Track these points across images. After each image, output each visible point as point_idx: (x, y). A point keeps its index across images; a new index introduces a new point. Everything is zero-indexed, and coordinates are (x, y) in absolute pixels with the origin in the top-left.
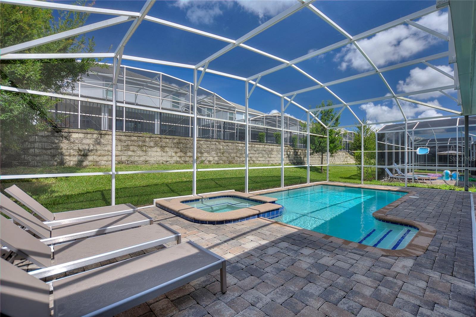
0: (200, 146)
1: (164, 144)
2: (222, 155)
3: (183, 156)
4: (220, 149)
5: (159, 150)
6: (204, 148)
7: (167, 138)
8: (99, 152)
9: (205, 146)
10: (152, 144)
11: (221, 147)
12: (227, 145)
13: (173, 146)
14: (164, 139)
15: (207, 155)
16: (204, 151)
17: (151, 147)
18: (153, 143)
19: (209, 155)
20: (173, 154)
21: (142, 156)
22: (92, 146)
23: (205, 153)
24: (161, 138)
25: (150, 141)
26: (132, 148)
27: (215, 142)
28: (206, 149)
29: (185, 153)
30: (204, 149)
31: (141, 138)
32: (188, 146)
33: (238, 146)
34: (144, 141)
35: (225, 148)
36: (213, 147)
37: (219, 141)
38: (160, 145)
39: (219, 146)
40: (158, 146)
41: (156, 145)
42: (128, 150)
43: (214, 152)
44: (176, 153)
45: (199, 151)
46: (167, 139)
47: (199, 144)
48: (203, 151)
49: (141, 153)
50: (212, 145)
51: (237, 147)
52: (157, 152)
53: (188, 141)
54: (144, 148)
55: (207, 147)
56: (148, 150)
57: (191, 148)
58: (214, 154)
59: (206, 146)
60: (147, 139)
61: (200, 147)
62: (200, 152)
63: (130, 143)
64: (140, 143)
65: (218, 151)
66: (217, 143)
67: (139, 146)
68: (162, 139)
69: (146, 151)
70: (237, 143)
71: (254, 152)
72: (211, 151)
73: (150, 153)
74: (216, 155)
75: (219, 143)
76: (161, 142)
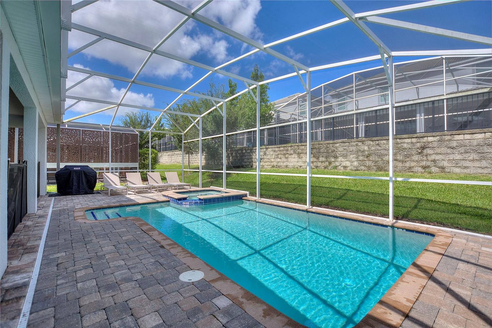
1: (300, 151)
2: (366, 159)
3: (315, 162)
4: (364, 151)
5: (296, 156)
7: (303, 146)
8: (265, 160)
9: (341, 149)
10: (292, 152)
11: (366, 148)
12: (378, 144)
15: (343, 160)
16: (339, 154)
17: (291, 154)
18: (292, 151)
19: (345, 160)
21: (285, 162)
22: (262, 156)
23: (340, 158)
25: (291, 150)
26: (280, 156)
27: (356, 143)
28: (341, 153)
29: (318, 158)
30: (339, 153)
31: (285, 148)
33: (402, 143)
34: (287, 150)
35: (373, 148)
36: (354, 148)
37: (363, 140)
38: (297, 152)
39: (363, 147)
41: (295, 152)
42: (278, 158)
43: (354, 156)
45: (334, 155)
47: (334, 147)
48: (338, 155)
49: (285, 160)
50: (352, 146)
51: (399, 145)
52: (295, 158)
55: (345, 149)
56: (289, 157)
58: (353, 157)
59: (343, 149)
60: (289, 148)
61: (334, 151)
62: (334, 156)
63: (279, 152)
64: (285, 152)
65: (360, 154)
66: (360, 144)
67: (284, 154)
68: (299, 147)
69: (287, 158)
70: (400, 139)
71: (449, 151)
72: (349, 154)
73: (289, 159)
74: (356, 160)
75: (363, 143)
76: (298, 149)
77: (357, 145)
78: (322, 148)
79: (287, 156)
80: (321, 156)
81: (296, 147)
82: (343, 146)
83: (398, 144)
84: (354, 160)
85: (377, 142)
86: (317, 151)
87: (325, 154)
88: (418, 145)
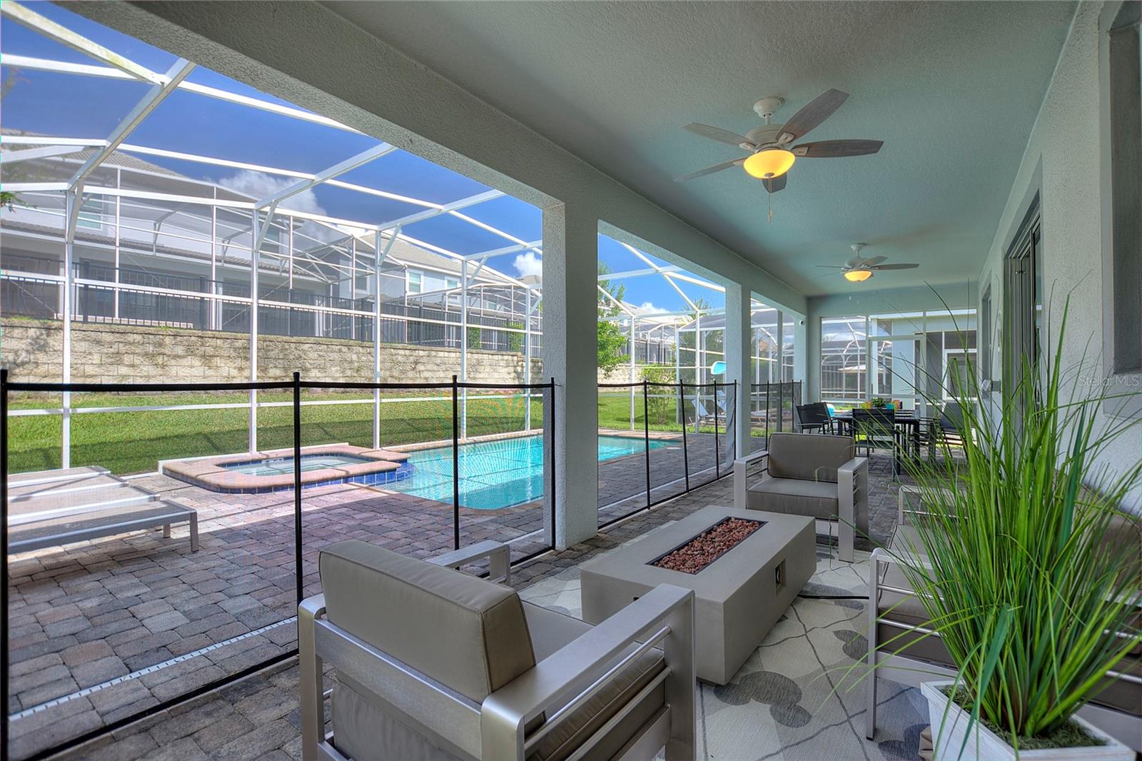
0: (303, 355)
1: (210, 351)
2: (355, 375)
4: (351, 362)
5: (197, 362)
6: (311, 359)
7: (217, 338)
8: (43, 369)
9: (313, 355)
10: (180, 350)
11: (354, 357)
12: (370, 353)
13: (233, 354)
14: (210, 340)
16: (311, 364)
17: (177, 357)
18: (182, 348)
19: (324, 375)
21: (155, 376)
22: (24, 354)
23: (313, 370)
24: (202, 337)
25: (175, 344)
26: (127, 359)
27: (338, 347)
28: (316, 361)
30: (312, 362)
31: (151, 337)
32: (271, 354)
33: (396, 354)
34: (161, 345)
35: (363, 358)
36: (336, 356)
37: (350, 344)
38: (200, 352)
39: (349, 355)
40: (195, 355)
41: (190, 351)
42: (120, 363)
43: (336, 368)
45: (300, 366)
46: (218, 341)
48: (308, 366)
49: (154, 369)
50: (332, 351)
51: (394, 357)
52: (192, 367)
53: (271, 343)
54: (160, 360)
56: (169, 363)
57: (279, 359)
58: (337, 371)
59: (317, 356)
60: (168, 340)
61: (301, 357)
63: (122, 348)
64: (150, 349)
65: (346, 365)
66: (344, 349)
67: (146, 354)
69: (163, 366)
70: (394, 349)
71: (435, 368)
72: (328, 365)
73: (173, 371)
74: (341, 375)
75: (349, 349)
76: (202, 345)
77: (340, 351)
78: (272, 350)
80: (271, 365)
81: (193, 338)
82: (316, 351)
83: (392, 355)
84: (338, 375)
85: (368, 350)
86: (261, 354)
87: (281, 361)
88: (412, 359)
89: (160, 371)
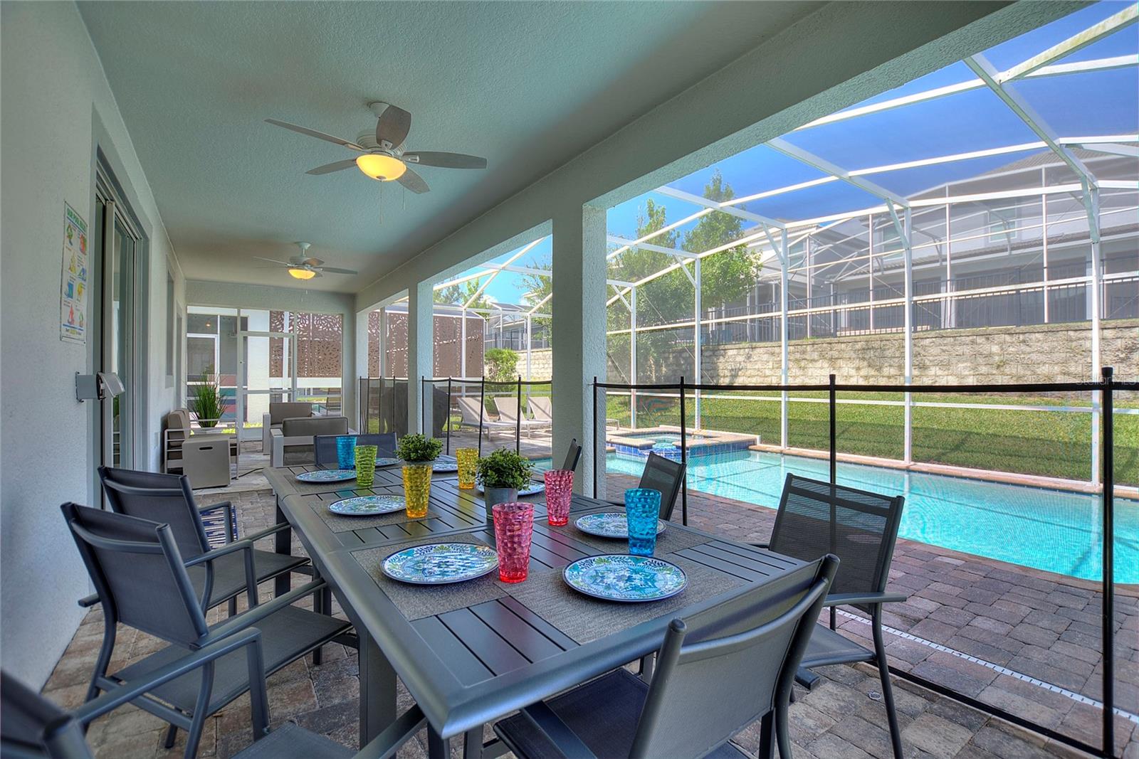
0: (923, 353)
1: (835, 354)
2: (994, 372)
3: (873, 376)
4: (990, 355)
6: (932, 355)
7: (842, 343)
9: (934, 351)
10: (815, 355)
11: (995, 349)
12: (1024, 341)
13: (854, 356)
15: (939, 372)
16: (931, 362)
17: (813, 361)
18: (816, 353)
19: (946, 373)
20: (853, 372)
21: (798, 376)
24: (830, 343)
25: (814, 351)
27: (971, 338)
28: (936, 358)
29: (879, 369)
30: (931, 358)
31: (799, 347)
32: (888, 353)
33: (1079, 339)
35: (1011, 349)
36: (967, 350)
37: (988, 332)
38: (828, 356)
39: (987, 347)
40: (826, 358)
41: (822, 357)
43: (965, 364)
44: (858, 369)
45: (917, 363)
47: (919, 347)
48: (927, 363)
49: (799, 372)
50: (961, 344)
51: (1074, 344)
52: (822, 368)
53: (887, 343)
55: (944, 351)
56: (808, 366)
57: (894, 357)
58: (964, 368)
59: (939, 351)
60: (808, 348)
61: (919, 354)
62: (918, 365)
64: (798, 356)
65: (980, 360)
66: (980, 340)
68: (833, 345)
69: (804, 368)
70: (1076, 330)
72: (954, 361)
73: (810, 372)
74: (972, 372)
75: (988, 339)
76: (831, 350)
77: (973, 342)
78: (888, 349)
79: (802, 364)
80: (886, 364)
81: (824, 345)
82: (940, 345)
83: (1071, 341)
84: (967, 373)
85: (1021, 337)
86: (877, 354)
87: (897, 360)
88: (1119, 343)
89: (801, 372)
